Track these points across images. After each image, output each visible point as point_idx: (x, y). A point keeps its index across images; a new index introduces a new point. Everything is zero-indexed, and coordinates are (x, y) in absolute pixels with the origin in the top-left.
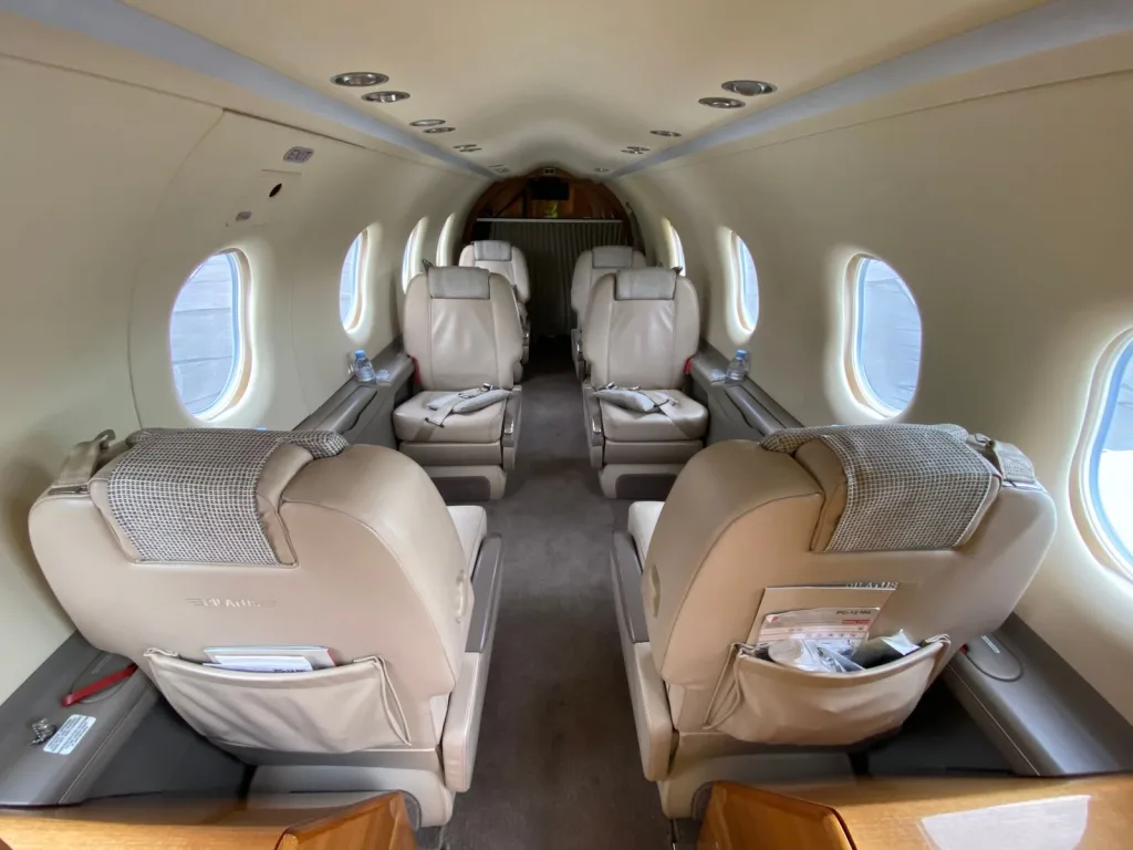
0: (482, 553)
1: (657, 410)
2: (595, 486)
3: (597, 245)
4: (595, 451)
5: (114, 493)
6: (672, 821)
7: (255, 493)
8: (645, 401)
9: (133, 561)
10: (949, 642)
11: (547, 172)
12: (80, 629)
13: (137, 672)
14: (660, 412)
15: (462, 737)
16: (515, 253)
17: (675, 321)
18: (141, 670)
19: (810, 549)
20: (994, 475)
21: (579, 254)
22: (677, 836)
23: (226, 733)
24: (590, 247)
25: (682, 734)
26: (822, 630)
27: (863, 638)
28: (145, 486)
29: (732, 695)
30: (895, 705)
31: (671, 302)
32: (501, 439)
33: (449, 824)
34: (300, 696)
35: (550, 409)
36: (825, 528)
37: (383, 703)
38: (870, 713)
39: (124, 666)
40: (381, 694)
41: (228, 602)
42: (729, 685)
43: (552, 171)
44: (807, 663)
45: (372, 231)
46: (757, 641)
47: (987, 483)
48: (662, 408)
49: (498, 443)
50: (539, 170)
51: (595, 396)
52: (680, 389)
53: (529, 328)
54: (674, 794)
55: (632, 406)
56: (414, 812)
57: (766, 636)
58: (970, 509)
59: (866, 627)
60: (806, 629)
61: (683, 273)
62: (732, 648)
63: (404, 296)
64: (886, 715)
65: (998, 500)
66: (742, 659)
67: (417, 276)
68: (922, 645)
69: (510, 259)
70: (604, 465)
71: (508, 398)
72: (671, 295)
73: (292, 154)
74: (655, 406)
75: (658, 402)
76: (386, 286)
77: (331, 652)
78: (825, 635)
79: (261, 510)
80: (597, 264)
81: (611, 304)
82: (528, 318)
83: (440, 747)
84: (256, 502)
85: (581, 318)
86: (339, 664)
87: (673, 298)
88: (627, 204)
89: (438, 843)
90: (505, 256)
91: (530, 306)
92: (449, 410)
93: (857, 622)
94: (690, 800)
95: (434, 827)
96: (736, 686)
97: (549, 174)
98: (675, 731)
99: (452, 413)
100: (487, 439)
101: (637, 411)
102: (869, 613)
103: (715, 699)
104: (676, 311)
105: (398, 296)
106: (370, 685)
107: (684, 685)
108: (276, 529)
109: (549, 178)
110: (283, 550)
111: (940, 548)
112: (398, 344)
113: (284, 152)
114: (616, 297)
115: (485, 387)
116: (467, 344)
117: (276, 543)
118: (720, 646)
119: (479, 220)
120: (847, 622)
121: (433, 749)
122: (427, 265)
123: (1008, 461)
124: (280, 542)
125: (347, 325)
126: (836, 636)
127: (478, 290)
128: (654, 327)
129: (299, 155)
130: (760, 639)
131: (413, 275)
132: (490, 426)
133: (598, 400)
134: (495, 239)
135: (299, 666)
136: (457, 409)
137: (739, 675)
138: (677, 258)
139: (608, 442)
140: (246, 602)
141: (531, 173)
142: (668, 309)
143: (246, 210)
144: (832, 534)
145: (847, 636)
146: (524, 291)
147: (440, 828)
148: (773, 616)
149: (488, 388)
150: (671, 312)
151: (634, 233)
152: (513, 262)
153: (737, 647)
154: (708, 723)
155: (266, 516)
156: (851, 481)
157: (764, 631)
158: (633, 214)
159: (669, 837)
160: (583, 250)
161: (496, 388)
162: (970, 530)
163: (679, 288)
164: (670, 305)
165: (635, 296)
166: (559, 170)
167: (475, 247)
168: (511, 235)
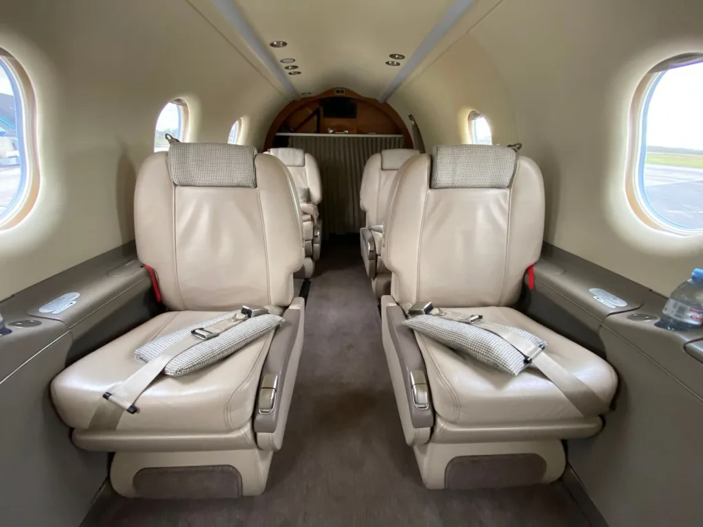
1: (529, 367)
8: (507, 352)
11: (338, 92)
14: (533, 371)
16: (309, 159)
17: (510, 216)
31: (507, 191)
43: (342, 92)
48: (536, 362)
50: (331, 91)
52: (511, 305)
53: (320, 226)
69: (304, 165)
72: (507, 181)
74: (526, 361)
80: (385, 166)
82: (319, 218)
87: (509, 187)
88: (410, 116)
90: (299, 161)
91: (321, 207)
97: (340, 94)
104: (513, 204)
109: (340, 97)
112: (129, 250)
114: (431, 185)
115: (245, 312)
116: (225, 250)
119: (278, 134)
134: (292, 147)
139: (440, 424)
141: (324, 95)
142: (502, 202)
146: (316, 194)
149: (248, 313)
150: (506, 207)
152: (306, 167)
161: (260, 313)
163: (520, 172)
164: (505, 196)
165: (457, 183)
166: (348, 91)
167: (272, 152)
168: (306, 146)
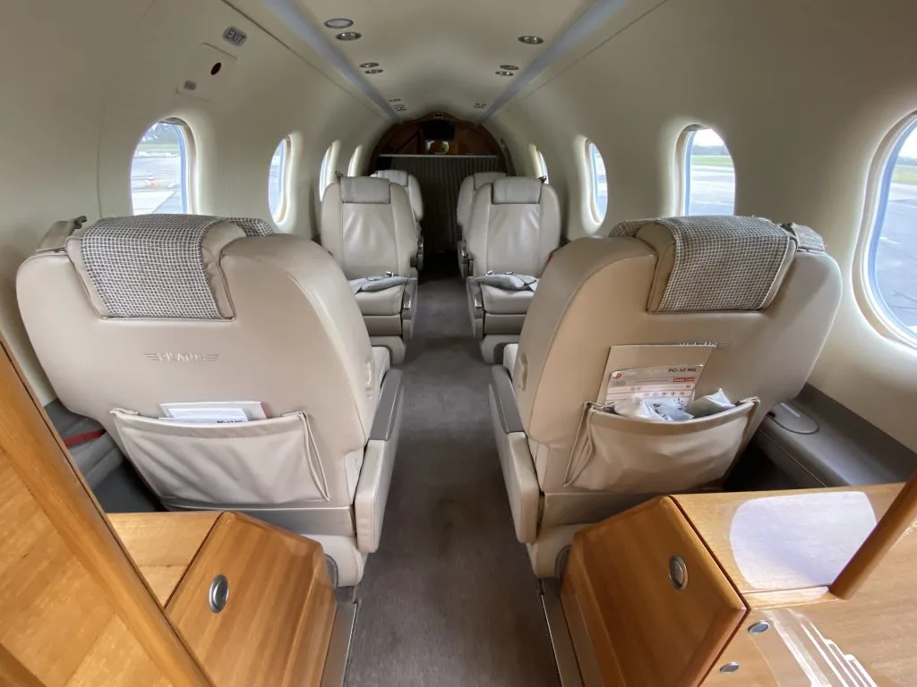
0: (386, 378)
1: (527, 288)
2: (477, 355)
3: (478, 171)
4: (477, 323)
5: (86, 247)
6: (540, 580)
7: (200, 246)
8: (517, 281)
9: (102, 317)
10: (759, 401)
11: (437, 115)
12: (59, 396)
13: (105, 434)
14: (529, 289)
15: (371, 498)
16: (412, 181)
17: (540, 223)
18: (108, 434)
19: (647, 310)
20: (791, 238)
21: (462, 180)
22: (545, 591)
23: (177, 489)
24: (471, 173)
25: (547, 495)
26: (657, 389)
27: (690, 397)
28: (111, 242)
29: (586, 447)
30: (716, 452)
31: (538, 205)
32: (401, 313)
33: (360, 583)
34: (238, 444)
35: (440, 303)
36: (658, 286)
37: (307, 457)
38: (697, 458)
39: (95, 429)
40: (305, 447)
41: (179, 357)
42: (583, 443)
43: (440, 115)
44: (645, 413)
45: (294, 138)
46: (605, 400)
47: (786, 244)
48: (530, 286)
49: (398, 316)
50: (430, 115)
51: (476, 280)
53: (423, 240)
54: (541, 555)
55: (506, 285)
56: (332, 569)
57: (613, 395)
58: (773, 268)
59: (692, 385)
60: (645, 388)
61: (547, 182)
62: (585, 406)
63: (320, 204)
64: (710, 460)
65: (795, 261)
66: (593, 413)
67: (332, 184)
68: (738, 404)
69: (407, 186)
70: (484, 335)
71: (406, 283)
72: (537, 199)
73: (230, 33)
74: (525, 284)
75: (528, 282)
76: (306, 192)
77: (264, 406)
78: (660, 394)
79: (206, 260)
80: (477, 180)
81: (489, 207)
83: (353, 506)
84: (201, 254)
85: (465, 229)
86: (269, 417)
87: (539, 202)
88: (502, 140)
89: (352, 597)
90: (403, 182)
92: (358, 288)
93: (686, 380)
94: (555, 559)
95: (348, 587)
96: (590, 440)
97: (439, 118)
98: (542, 494)
99: (360, 291)
100: (390, 312)
101: (512, 289)
102: (694, 370)
103: (573, 458)
104: (541, 214)
105: (316, 204)
106: (295, 437)
107: (547, 444)
108: (217, 279)
109: (439, 120)
110: (224, 303)
111: (749, 310)
113: (222, 32)
114: (493, 202)
115: (388, 274)
116: (372, 241)
117: (218, 296)
118: (576, 406)
119: (382, 155)
120: (677, 380)
121: (347, 508)
122: (339, 176)
123: (802, 235)
124: (221, 294)
125: (276, 217)
126: (669, 394)
127: (381, 196)
128: (524, 226)
129: (234, 36)
130: (608, 398)
131: (328, 183)
132: (392, 300)
133: (479, 283)
134: (395, 169)
135: (237, 418)
136: (364, 288)
137: (592, 428)
138: (541, 169)
139: (487, 315)
140: (193, 355)
141: (423, 117)
142: (535, 211)
143: (193, 80)
144: (664, 291)
145: (677, 394)
146: (419, 212)
147: (353, 587)
148: (617, 373)
149: (390, 275)
150: (538, 215)
151: (507, 164)
152: (410, 187)
153: (589, 405)
154: (567, 482)
155: (209, 267)
156: (679, 243)
157: (611, 390)
158: (507, 149)
159: (538, 591)
160: (466, 176)
161: (395, 275)
162: (771, 294)
163: (544, 194)
164: (537, 208)
165: (508, 200)
166: (446, 114)
167: (379, 174)
168: (408, 167)
